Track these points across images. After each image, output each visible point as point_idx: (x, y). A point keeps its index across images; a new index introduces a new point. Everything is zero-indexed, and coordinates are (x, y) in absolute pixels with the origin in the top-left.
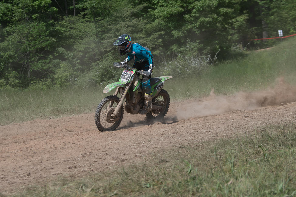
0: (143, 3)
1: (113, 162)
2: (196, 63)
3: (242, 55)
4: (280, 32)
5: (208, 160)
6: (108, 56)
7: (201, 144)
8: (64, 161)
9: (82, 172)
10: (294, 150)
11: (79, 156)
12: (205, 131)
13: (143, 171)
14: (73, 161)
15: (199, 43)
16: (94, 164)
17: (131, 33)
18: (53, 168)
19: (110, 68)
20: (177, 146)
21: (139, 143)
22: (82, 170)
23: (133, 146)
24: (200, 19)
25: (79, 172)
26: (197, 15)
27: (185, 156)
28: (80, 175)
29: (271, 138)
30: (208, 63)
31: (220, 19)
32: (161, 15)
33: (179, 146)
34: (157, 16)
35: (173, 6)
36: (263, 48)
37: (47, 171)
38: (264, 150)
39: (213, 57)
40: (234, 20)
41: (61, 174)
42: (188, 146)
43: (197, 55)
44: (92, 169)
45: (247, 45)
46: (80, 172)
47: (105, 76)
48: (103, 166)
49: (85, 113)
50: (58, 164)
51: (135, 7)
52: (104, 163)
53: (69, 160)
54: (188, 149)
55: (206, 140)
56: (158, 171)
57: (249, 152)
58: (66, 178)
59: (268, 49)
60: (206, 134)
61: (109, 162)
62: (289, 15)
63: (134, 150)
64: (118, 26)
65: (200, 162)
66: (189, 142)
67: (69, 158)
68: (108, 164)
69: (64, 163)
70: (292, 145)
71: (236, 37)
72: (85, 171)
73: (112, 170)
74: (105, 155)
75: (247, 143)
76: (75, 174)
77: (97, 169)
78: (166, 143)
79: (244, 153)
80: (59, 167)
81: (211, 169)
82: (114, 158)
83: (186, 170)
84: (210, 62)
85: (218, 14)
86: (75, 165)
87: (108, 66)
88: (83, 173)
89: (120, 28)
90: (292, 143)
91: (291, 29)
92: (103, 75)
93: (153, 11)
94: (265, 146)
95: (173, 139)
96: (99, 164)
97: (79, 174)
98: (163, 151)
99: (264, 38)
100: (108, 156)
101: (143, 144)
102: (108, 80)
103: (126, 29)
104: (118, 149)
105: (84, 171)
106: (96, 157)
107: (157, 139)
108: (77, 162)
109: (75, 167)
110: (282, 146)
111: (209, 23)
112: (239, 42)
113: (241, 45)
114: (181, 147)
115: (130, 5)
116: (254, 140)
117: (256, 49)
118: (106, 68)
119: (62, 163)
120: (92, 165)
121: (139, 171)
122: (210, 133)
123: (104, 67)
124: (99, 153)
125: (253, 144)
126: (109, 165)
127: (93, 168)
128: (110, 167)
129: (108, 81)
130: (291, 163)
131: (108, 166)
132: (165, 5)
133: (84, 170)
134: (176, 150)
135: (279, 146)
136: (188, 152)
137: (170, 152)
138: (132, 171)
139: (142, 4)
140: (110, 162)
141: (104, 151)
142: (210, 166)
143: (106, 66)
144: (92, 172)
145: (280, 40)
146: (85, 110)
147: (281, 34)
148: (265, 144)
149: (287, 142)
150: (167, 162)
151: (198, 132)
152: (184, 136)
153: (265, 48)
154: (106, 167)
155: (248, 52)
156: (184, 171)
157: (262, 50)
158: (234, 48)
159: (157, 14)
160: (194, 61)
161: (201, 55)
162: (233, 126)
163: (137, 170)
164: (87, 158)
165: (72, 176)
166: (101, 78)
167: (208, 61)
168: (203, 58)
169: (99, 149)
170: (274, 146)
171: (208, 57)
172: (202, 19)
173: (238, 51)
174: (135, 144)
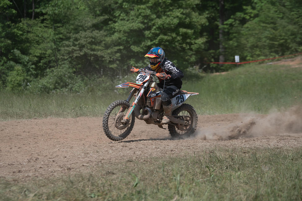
0: (104, 15)
1: (60, 169)
3: (198, 78)
4: (237, 58)
5: (155, 176)
6: (64, 64)
7: (149, 159)
8: (9, 165)
9: (27, 177)
10: (240, 174)
11: (25, 161)
12: (154, 147)
13: (89, 180)
14: (18, 165)
16: (39, 170)
17: (90, 44)
19: (65, 76)
20: (125, 160)
21: (88, 153)
22: (26, 175)
23: (81, 155)
25: (23, 177)
26: (158, 32)
27: (132, 170)
28: (23, 180)
29: (219, 161)
31: (179, 38)
32: (121, 29)
33: (127, 160)
34: (117, 30)
35: (133, 21)
36: (219, 72)
38: (211, 171)
40: (193, 42)
41: (4, 177)
42: (137, 160)
44: (36, 175)
45: (203, 67)
46: (25, 177)
47: (59, 84)
48: (49, 173)
49: (34, 119)
50: (2, 167)
51: (95, 18)
52: (50, 170)
53: (14, 164)
54: (135, 163)
55: (155, 156)
56: (104, 182)
57: (196, 172)
58: (9, 181)
59: (223, 73)
60: (155, 150)
61: (54, 169)
62: (248, 41)
63: (81, 159)
64: (77, 36)
65: (147, 177)
66: (138, 157)
67: (14, 162)
68: (53, 171)
69: (9, 166)
70: (239, 169)
71: (193, 59)
72: (30, 177)
73: (57, 177)
74: (52, 162)
75: (194, 163)
76: (19, 178)
77: (42, 175)
78: (114, 155)
79: (191, 173)
80: (3, 170)
81: (158, 185)
82: (60, 166)
83: (132, 184)
85: (178, 34)
86: (20, 169)
87: (63, 75)
88: (27, 179)
89: (79, 37)
90: (239, 166)
91: (249, 56)
92: (56, 83)
94: (212, 167)
95: (122, 152)
96: (44, 170)
97: (23, 178)
98: (111, 163)
99: (221, 62)
100: (54, 163)
101: (91, 155)
102: (61, 88)
103: (85, 39)
104: (66, 157)
105: (28, 176)
106: (42, 163)
107: (106, 151)
108: (22, 167)
109: (19, 171)
110: (228, 168)
111: (167, 41)
112: (195, 63)
113: (198, 67)
114: (128, 161)
116: (201, 161)
117: (212, 72)
118: (60, 76)
119: (6, 166)
120: (38, 171)
121: (84, 180)
122: (159, 150)
123: (59, 75)
124: (46, 159)
125: (200, 164)
126: (55, 172)
127: (38, 174)
128: (55, 174)
129: (61, 90)
130: (237, 186)
131: (54, 173)
132: (126, 19)
133: (29, 175)
134: (124, 164)
135: (226, 168)
136: (136, 166)
137: (118, 164)
138: (78, 180)
140: (56, 169)
141: (51, 158)
142: (156, 181)
143: (60, 74)
144: (36, 177)
145: (236, 65)
146: (35, 115)
147: (237, 60)
148: (213, 166)
149: (234, 166)
150: (113, 174)
151: (147, 147)
152: (133, 150)
153: (221, 72)
154: (52, 174)
155: (203, 75)
156: (130, 184)
157: (218, 74)
158: (191, 69)
159: (117, 28)
162: (182, 145)
163: (83, 179)
164: (32, 163)
165: (14, 180)
166: (55, 85)
169: (46, 156)
170: (221, 168)
172: (161, 36)
173: (194, 72)
174: (83, 154)
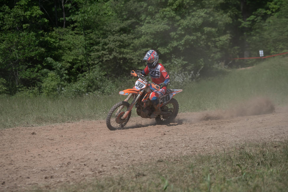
0: (131, 18)
1: (91, 173)
2: (179, 79)
3: (223, 73)
4: (261, 53)
5: (185, 177)
6: (95, 68)
7: (180, 158)
8: (41, 170)
9: (59, 182)
10: (273, 171)
11: (57, 166)
12: (184, 145)
13: (119, 184)
14: (50, 170)
15: (184, 60)
16: (71, 175)
17: (119, 48)
18: (29, 178)
19: (96, 79)
20: (155, 160)
21: (118, 155)
22: (58, 181)
23: (112, 157)
24: (186, 37)
25: (55, 183)
26: (183, 33)
27: (162, 171)
28: (55, 185)
29: (250, 157)
30: (190, 79)
31: (203, 37)
32: (148, 31)
33: (157, 160)
34: (144, 33)
35: (159, 23)
36: (244, 67)
37: (22, 180)
38: (242, 168)
39: (195, 73)
40: (217, 39)
41: (37, 184)
42: (167, 160)
43: (181, 70)
44: (68, 180)
45: (229, 63)
46: (57, 183)
47: (91, 87)
48: (80, 177)
49: (67, 122)
50: (35, 173)
51: (123, 22)
52: (81, 174)
53: (46, 169)
54: (165, 163)
55: (185, 155)
56: (135, 185)
57: (228, 170)
58: (41, 188)
59: (249, 68)
60: (185, 148)
61: (86, 173)
62: (271, 36)
63: (112, 161)
64: (106, 40)
65: (177, 178)
66: (168, 156)
67: (47, 168)
68: (85, 175)
69: (42, 172)
70: (271, 165)
71: (218, 55)
72: (62, 182)
73: (89, 182)
74: (83, 165)
75: (225, 161)
76: (50, 184)
77: (74, 180)
78: (144, 155)
79: (222, 171)
80: (35, 176)
81: (188, 186)
82: (92, 169)
83: (162, 186)
84: (192, 79)
85: (202, 33)
86: (52, 175)
87: (95, 78)
88: (60, 184)
89: (108, 41)
90: (271, 162)
91: (272, 50)
92: (89, 86)
93: (140, 27)
94: (243, 164)
95: (152, 152)
96: (76, 175)
97: (55, 184)
98: (141, 164)
99: (246, 58)
100: (86, 166)
101: (122, 156)
102: (94, 91)
103: (114, 43)
104: (97, 160)
105: (60, 182)
106: (74, 167)
107: (137, 152)
108: (55, 172)
109: (52, 177)
110: (260, 165)
111: (193, 40)
112: (221, 60)
113: (223, 63)
114: (159, 161)
115: (118, 20)
116: (232, 158)
117: (237, 67)
118: (92, 80)
119: (39, 172)
120: (69, 176)
121: (115, 184)
122: (188, 148)
123: (91, 79)
124: (77, 163)
125: (231, 162)
126: (86, 176)
127: (69, 179)
128: (87, 178)
129: (94, 92)
130: (270, 184)
131: (86, 178)
132: (152, 22)
133: (60, 180)
134: (154, 164)
135: (258, 165)
136: (166, 166)
137: (148, 165)
138: (108, 184)
139: (130, 20)
140: (88, 173)
141: (83, 162)
142: (186, 182)
143: (92, 78)
144: (68, 183)
145: (261, 60)
146: (68, 119)
147: (261, 54)
148: (244, 163)
149: (266, 161)
150: (144, 175)
151: (176, 146)
152: (162, 149)
153: (246, 67)
154: (83, 178)
155: (229, 70)
156: (160, 186)
157: (243, 69)
158: (217, 66)
159: (143, 31)
160: (177, 77)
161: (185, 71)
162: (212, 142)
163: (113, 183)
164: (64, 168)
165: (47, 187)
166: (87, 88)
167: (190, 77)
168: (186, 74)
169: (78, 160)
170: (253, 165)
171: (191, 73)
172: (187, 37)
173: (220, 68)
174: (114, 156)
